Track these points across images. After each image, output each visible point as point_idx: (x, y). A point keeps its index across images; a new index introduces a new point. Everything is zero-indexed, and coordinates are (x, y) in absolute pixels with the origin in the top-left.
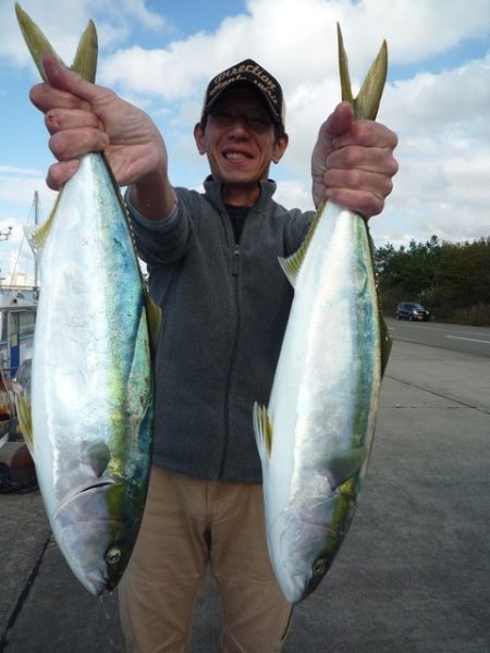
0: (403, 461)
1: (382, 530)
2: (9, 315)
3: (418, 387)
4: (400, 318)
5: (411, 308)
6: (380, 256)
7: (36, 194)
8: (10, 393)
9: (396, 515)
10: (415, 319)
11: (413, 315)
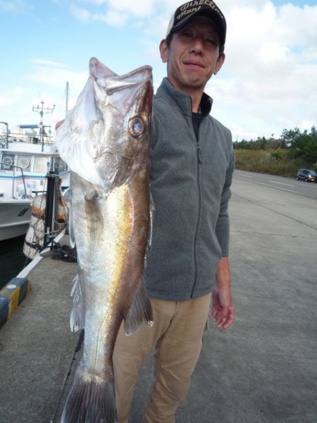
0: (295, 267)
1: (280, 302)
2: (54, 159)
3: (307, 225)
4: (299, 179)
5: (307, 173)
6: (289, 136)
7: (68, 84)
8: (66, 208)
9: (288, 296)
10: (309, 181)
11: (307, 178)
